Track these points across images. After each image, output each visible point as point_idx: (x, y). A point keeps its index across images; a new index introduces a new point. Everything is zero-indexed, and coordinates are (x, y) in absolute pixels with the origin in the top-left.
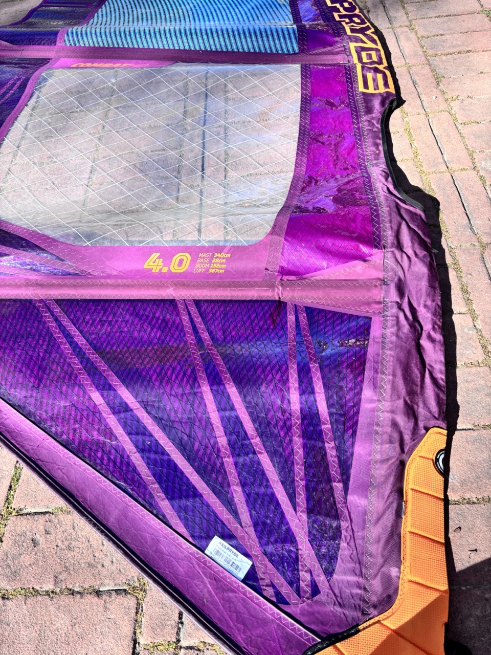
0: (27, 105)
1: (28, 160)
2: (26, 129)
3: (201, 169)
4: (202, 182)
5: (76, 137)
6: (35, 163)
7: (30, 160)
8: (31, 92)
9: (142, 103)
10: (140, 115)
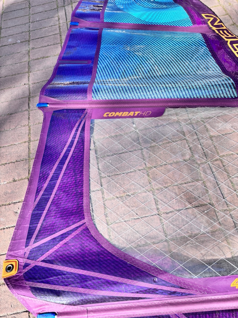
0: (90, 149)
1: (113, 196)
2: (99, 169)
3: (222, 197)
4: (228, 207)
5: (132, 174)
6: (117, 198)
7: (114, 195)
8: (89, 139)
9: (161, 143)
10: (164, 153)
